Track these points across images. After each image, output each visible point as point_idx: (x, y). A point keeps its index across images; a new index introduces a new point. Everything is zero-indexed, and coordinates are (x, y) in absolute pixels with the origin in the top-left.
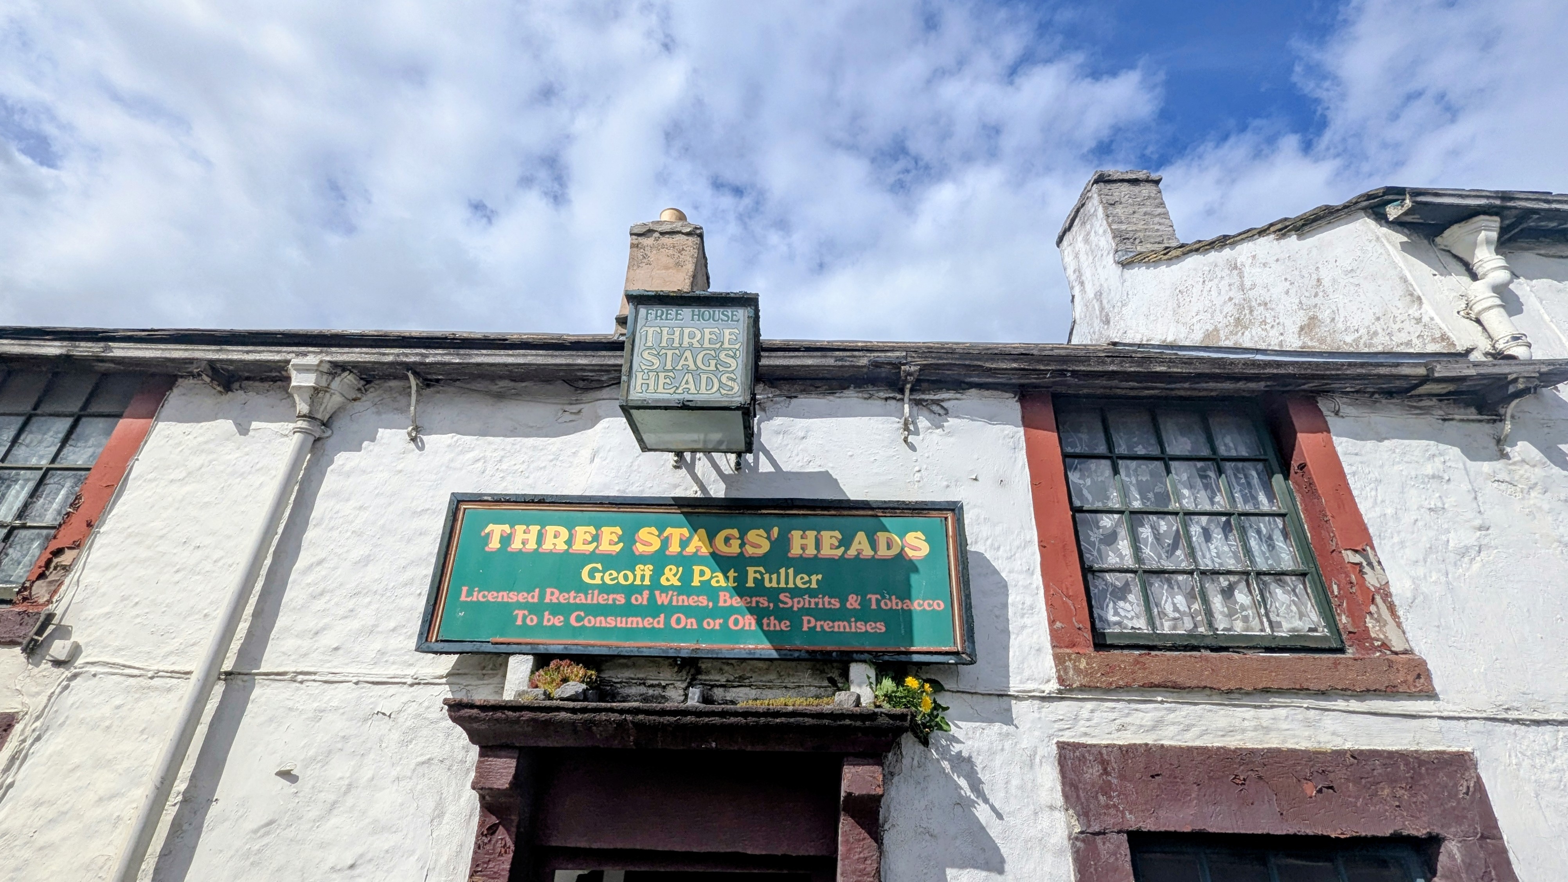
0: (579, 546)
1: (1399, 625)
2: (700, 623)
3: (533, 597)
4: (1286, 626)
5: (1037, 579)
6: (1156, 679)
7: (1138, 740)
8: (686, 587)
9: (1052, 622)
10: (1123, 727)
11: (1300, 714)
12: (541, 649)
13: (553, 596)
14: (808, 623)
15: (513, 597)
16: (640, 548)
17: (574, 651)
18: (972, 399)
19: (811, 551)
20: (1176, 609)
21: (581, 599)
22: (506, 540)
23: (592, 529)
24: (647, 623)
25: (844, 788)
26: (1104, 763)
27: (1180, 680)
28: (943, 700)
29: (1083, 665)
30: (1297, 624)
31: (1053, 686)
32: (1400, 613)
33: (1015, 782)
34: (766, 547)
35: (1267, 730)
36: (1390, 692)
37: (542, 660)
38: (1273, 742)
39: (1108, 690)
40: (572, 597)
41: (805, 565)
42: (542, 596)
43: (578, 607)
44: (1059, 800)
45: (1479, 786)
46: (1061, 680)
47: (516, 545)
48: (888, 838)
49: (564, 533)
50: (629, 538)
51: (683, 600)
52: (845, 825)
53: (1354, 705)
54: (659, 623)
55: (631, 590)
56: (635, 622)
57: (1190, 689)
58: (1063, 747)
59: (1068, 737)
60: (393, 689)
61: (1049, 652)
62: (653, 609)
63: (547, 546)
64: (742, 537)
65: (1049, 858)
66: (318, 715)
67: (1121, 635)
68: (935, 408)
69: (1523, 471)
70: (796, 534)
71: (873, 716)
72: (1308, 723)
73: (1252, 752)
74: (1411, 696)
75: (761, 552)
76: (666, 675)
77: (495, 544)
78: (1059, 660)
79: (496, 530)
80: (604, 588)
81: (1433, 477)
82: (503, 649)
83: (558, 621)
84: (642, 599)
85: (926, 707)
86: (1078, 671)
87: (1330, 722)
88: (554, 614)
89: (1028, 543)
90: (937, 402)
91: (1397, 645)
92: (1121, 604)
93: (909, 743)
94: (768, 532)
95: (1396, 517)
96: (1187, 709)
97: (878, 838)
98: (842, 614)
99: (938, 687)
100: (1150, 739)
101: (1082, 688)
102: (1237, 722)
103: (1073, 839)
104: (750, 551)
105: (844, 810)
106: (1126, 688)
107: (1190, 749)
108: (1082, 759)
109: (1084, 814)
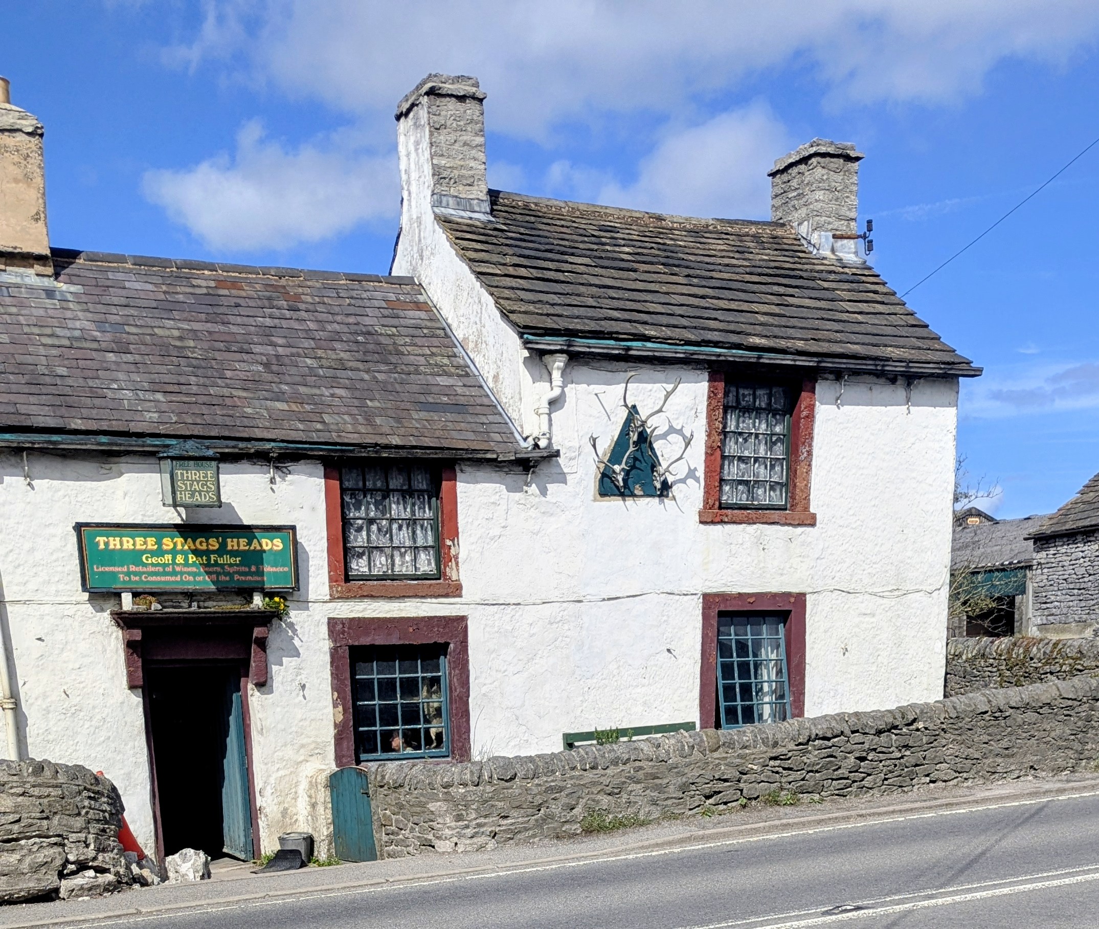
0: (138, 547)
1: (458, 570)
2: (194, 578)
3: (125, 569)
4: (422, 569)
5: (325, 554)
6: (365, 594)
7: (356, 616)
8: (186, 564)
9: (329, 572)
10: (352, 611)
11: (414, 604)
12: (134, 590)
13: (133, 568)
14: (236, 577)
15: (117, 569)
16: (165, 547)
17: (147, 590)
18: (301, 466)
19: (236, 548)
20: (380, 563)
21: (145, 569)
22: (107, 544)
23: (142, 539)
24: (173, 579)
25: (254, 635)
26: (343, 624)
27: (373, 594)
28: (287, 604)
29: (339, 589)
30: (426, 568)
31: (328, 597)
32: (460, 565)
33: (312, 631)
34: (217, 546)
35: (402, 610)
36: (446, 596)
37: (135, 595)
38: (404, 615)
39: (347, 598)
40: (140, 569)
41: (234, 553)
42: (128, 568)
43: (144, 573)
44: (327, 637)
45: (466, 627)
46: (331, 595)
47: (111, 547)
48: (268, 651)
49: (131, 541)
50: (159, 543)
51: (185, 569)
52: (254, 647)
53: (434, 600)
54: (178, 578)
55: (165, 565)
56: (168, 578)
57: (378, 597)
58: (329, 619)
59: (331, 616)
60: (68, 606)
61: (327, 584)
62: (174, 573)
63: (125, 547)
64: (207, 542)
65: (322, 655)
66: (42, 617)
67: (357, 575)
68: (285, 470)
69: (532, 499)
70: (229, 540)
71: (264, 612)
72: (417, 607)
73: (395, 618)
74: (454, 597)
75: (215, 548)
76: (180, 597)
77: (102, 546)
78: (331, 587)
79: (101, 540)
80: (153, 565)
81: (493, 503)
82: (119, 591)
83: (137, 578)
84: (169, 569)
85: (282, 606)
86: (337, 591)
87: (424, 606)
88: (135, 576)
89: (323, 538)
90: (286, 467)
91: (454, 578)
92: (360, 560)
93: (275, 621)
94: (217, 539)
95: (472, 523)
96: (376, 604)
97: (265, 652)
98: (250, 573)
99: (285, 599)
100: (360, 615)
101: (338, 598)
102: (392, 608)
103: (331, 649)
104: (211, 548)
105: (255, 643)
106: (355, 597)
107: (373, 618)
108: (336, 623)
109: (335, 641)
